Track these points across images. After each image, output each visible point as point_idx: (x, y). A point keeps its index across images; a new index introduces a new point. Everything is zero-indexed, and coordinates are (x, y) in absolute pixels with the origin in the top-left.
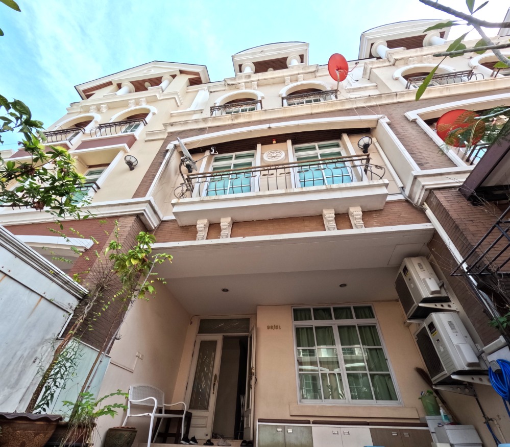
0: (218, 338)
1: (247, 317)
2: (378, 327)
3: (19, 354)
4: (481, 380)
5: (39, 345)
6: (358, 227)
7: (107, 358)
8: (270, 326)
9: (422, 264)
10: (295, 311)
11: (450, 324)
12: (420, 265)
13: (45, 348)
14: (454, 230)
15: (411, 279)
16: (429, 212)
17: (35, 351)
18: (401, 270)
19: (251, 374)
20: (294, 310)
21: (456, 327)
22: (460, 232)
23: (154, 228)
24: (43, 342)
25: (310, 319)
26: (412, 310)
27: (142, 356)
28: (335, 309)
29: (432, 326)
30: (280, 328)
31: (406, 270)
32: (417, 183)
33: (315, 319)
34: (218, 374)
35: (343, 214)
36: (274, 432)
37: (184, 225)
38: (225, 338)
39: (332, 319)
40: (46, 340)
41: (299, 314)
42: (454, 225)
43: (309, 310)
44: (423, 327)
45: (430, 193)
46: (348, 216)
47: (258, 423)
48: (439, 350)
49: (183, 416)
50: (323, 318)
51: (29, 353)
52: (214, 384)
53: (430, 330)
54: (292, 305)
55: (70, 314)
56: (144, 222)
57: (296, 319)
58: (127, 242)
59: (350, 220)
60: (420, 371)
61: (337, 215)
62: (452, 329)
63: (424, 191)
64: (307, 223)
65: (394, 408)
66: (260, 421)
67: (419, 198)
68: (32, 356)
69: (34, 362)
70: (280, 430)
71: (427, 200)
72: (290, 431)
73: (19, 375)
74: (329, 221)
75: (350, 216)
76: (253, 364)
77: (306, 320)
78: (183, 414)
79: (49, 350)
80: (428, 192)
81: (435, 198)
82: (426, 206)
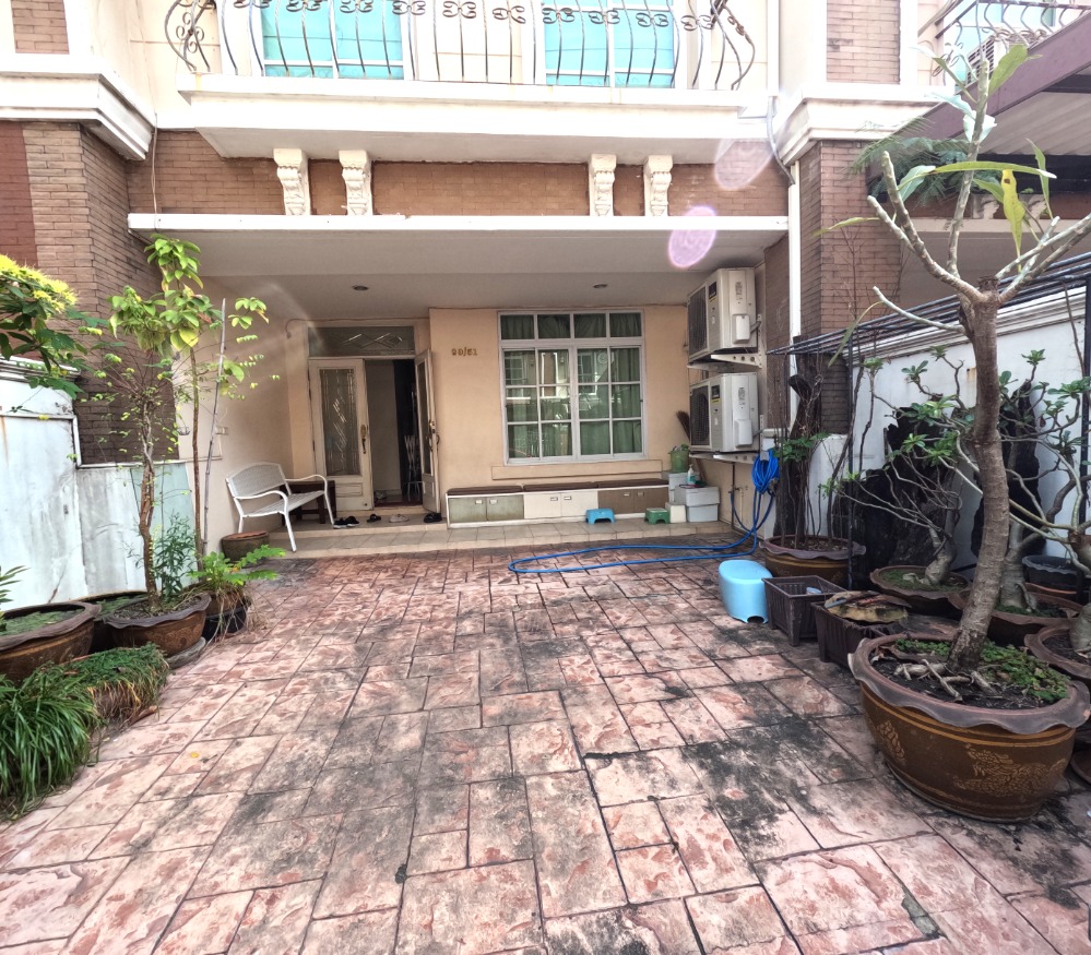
0: (356, 364)
1: (407, 323)
2: (642, 352)
3: (36, 514)
4: (745, 458)
5: (56, 489)
6: (656, 212)
7: (181, 467)
8: (457, 349)
9: (743, 285)
10: (504, 319)
11: (741, 392)
12: (738, 286)
13: (68, 489)
14: (813, 253)
15: (715, 310)
16: (794, 192)
17: (57, 499)
18: (706, 285)
19: (429, 432)
20: (502, 317)
21: (746, 397)
22: (818, 263)
23: (144, 157)
24: (59, 482)
25: (531, 336)
26: (700, 354)
27: (226, 428)
28: (577, 317)
29: (716, 390)
30: (476, 354)
31: (713, 289)
32: (802, 115)
33: (540, 337)
34: (366, 424)
35: (633, 166)
36: (473, 504)
37: (236, 156)
38: (368, 364)
39: (569, 336)
40: (61, 478)
41: (513, 326)
42: (817, 244)
43: (531, 317)
44: (705, 384)
45: (815, 147)
46: (642, 174)
47: (447, 497)
48: (712, 422)
49: (326, 492)
50: (554, 336)
51: (50, 506)
52: (364, 440)
53: (713, 393)
54: (498, 308)
55: (71, 421)
56: (107, 141)
57: (505, 336)
58: (98, 223)
59: (643, 186)
60: (682, 417)
61: (621, 169)
62: (741, 399)
63: (805, 141)
64: (552, 185)
65: (636, 462)
66: (450, 493)
67: (792, 150)
68: (57, 508)
69: (66, 512)
70: (479, 502)
71: (803, 158)
72: (493, 501)
73: (58, 537)
74: (599, 191)
75: (645, 177)
76: (431, 416)
77: (523, 338)
78: (323, 489)
79: (76, 487)
80: (813, 144)
81: (816, 167)
82: (795, 172)
